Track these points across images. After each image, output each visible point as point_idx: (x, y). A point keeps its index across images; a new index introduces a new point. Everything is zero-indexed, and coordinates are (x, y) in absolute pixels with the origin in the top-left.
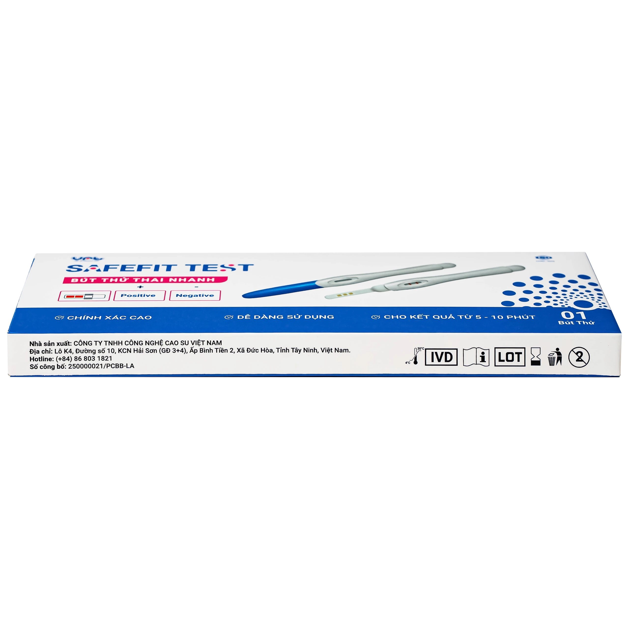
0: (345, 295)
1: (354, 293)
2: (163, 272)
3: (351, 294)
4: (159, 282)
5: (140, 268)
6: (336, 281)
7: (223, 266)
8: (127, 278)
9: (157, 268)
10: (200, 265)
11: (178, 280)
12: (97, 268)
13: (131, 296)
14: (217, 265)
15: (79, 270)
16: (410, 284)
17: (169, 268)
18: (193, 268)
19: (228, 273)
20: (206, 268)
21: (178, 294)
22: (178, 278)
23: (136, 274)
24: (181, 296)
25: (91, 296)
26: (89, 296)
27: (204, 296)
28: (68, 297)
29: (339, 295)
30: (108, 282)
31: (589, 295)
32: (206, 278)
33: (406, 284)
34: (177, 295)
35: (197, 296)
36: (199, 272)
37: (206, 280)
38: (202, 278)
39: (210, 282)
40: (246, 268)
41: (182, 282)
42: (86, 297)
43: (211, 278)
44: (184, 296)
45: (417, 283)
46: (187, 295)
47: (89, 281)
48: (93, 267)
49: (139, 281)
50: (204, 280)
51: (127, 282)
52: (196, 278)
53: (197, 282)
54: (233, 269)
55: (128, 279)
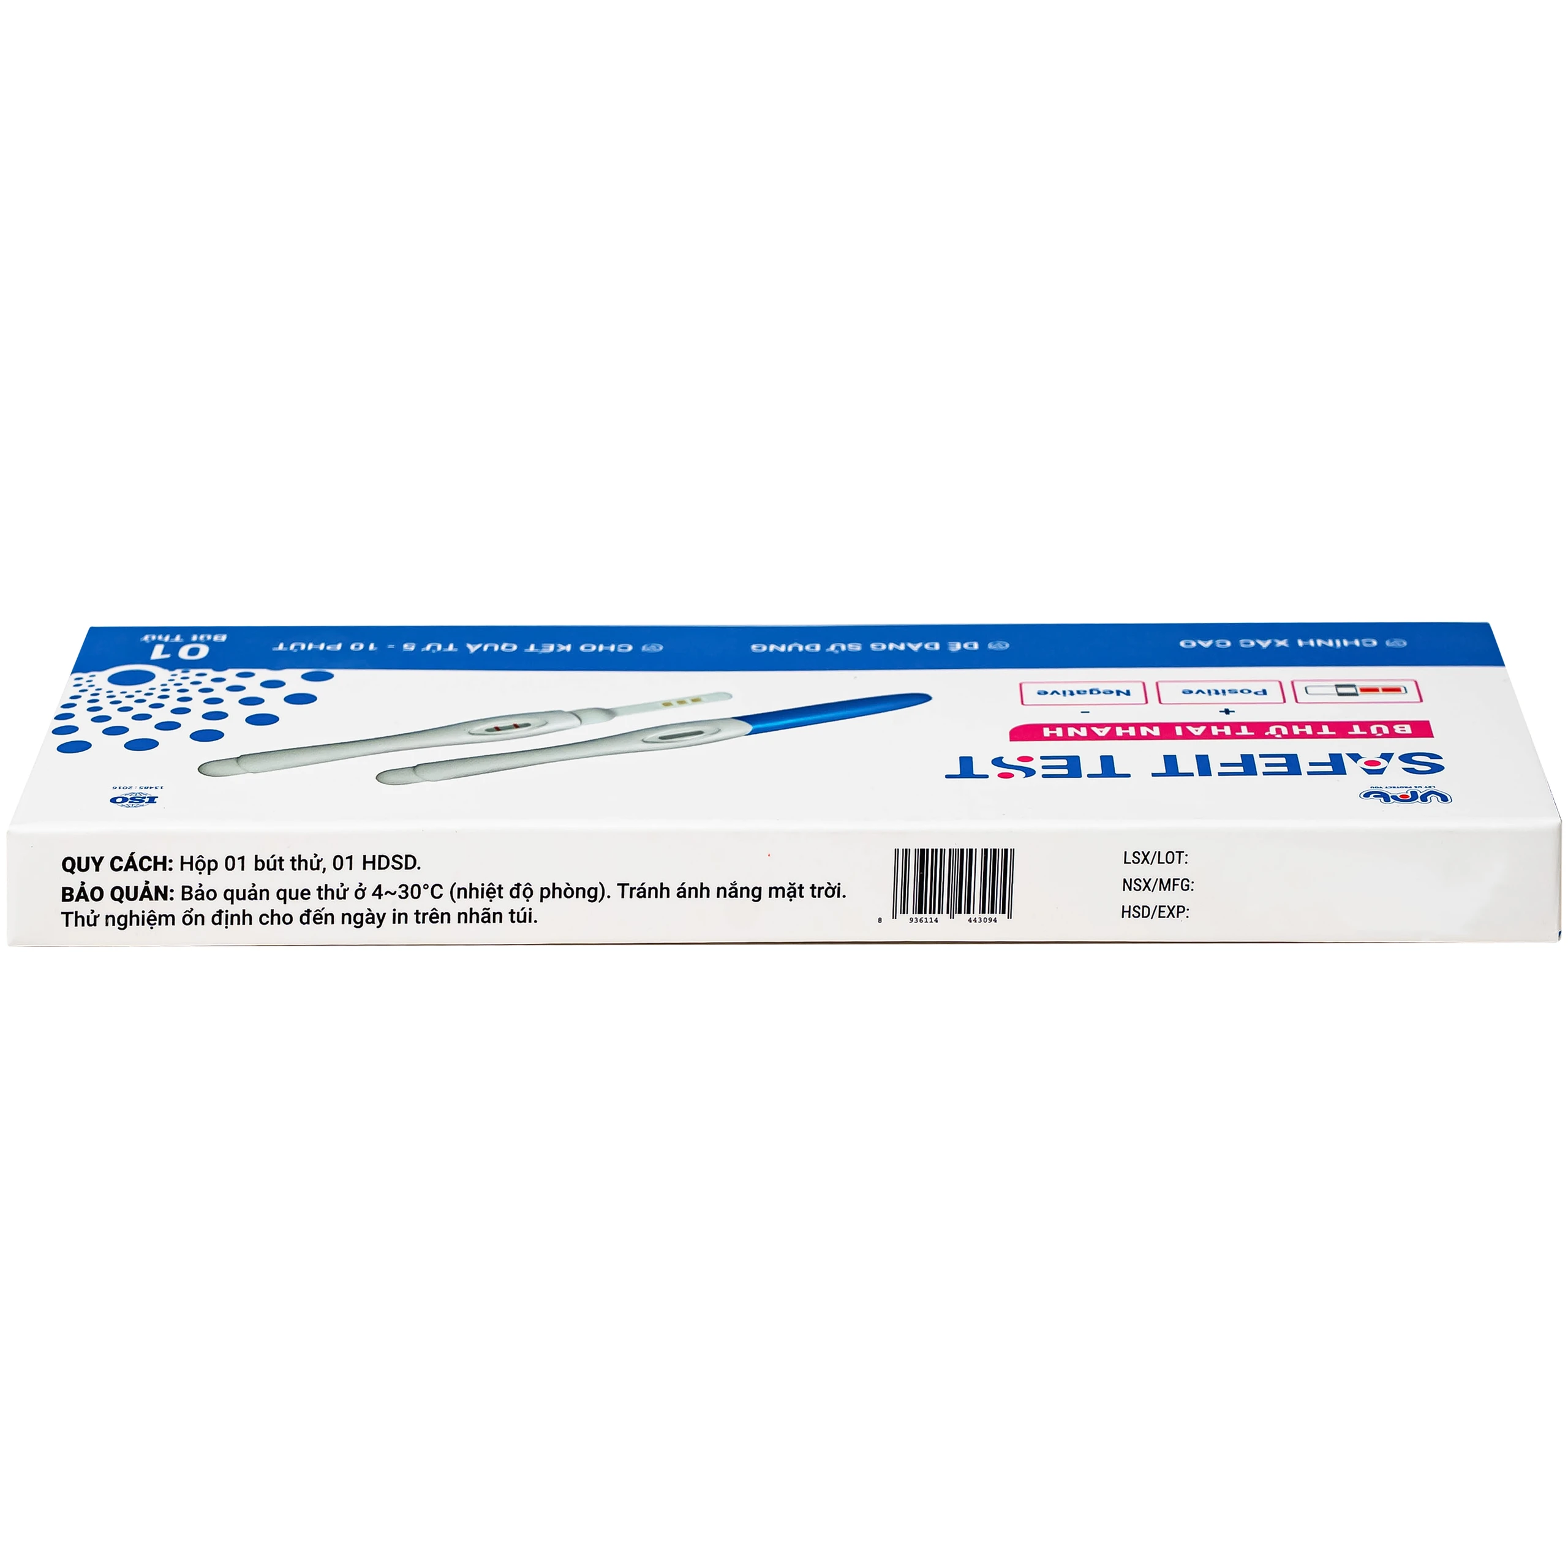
0: (681, 702)
1: (660, 705)
2: (1186, 752)
3: (667, 704)
4: (1184, 725)
5: (1248, 765)
6: (701, 733)
7: (1030, 772)
8: (1272, 737)
9: (1203, 765)
10: (1090, 776)
11: (1136, 732)
12: (1361, 762)
13: (1242, 691)
14: (1044, 776)
15: (1406, 758)
16: (516, 726)
17: (1171, 766)
18: (1108, 767)
19: (1013, 751)
20: (1073, 767)
21: (1126, 696)
22: (1138, 737)
23: (1255, 747)
24: (1118, 693)
25: (1341, 690)
26: (1344, 690)
27: (1061, 693)
28: (1398, 690)
29: (696, 700)
30: (1317, 726)
31: (121, 700)
32: (1065, 737)
33: (528, 725)
34: (1128, 693)
35: (1079, 692)
36: (1090, 754)
37: (1064, 732)
38: (1077, 737)
39: (1052, 727)
40: (966, 768)
41: (1125, 726)
42: (1352, 690)
43: (1054, 737)
44: (1111, 692)
45: (497, 729)
46: (1104, 693)
47: (1365, 726)
48: (1373, 768)
49: (1235, 727)
50: (1071, 732)
51: (1266, 726)
52: (1092, 736)
53: (1088, 726)
54: (998, 762)
55: (1267, 734)
